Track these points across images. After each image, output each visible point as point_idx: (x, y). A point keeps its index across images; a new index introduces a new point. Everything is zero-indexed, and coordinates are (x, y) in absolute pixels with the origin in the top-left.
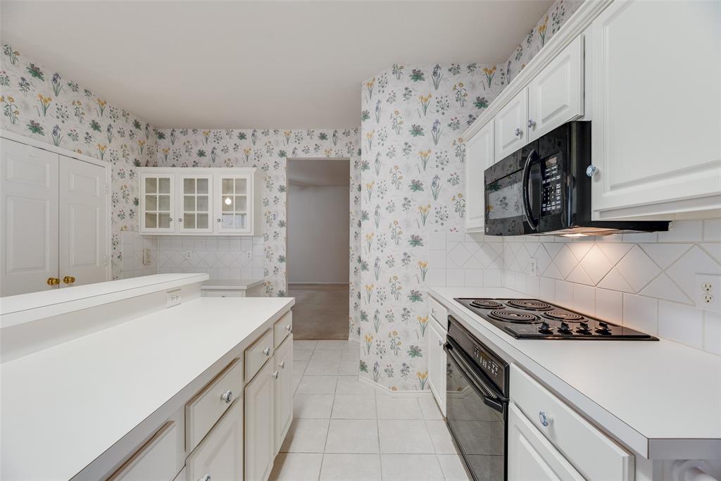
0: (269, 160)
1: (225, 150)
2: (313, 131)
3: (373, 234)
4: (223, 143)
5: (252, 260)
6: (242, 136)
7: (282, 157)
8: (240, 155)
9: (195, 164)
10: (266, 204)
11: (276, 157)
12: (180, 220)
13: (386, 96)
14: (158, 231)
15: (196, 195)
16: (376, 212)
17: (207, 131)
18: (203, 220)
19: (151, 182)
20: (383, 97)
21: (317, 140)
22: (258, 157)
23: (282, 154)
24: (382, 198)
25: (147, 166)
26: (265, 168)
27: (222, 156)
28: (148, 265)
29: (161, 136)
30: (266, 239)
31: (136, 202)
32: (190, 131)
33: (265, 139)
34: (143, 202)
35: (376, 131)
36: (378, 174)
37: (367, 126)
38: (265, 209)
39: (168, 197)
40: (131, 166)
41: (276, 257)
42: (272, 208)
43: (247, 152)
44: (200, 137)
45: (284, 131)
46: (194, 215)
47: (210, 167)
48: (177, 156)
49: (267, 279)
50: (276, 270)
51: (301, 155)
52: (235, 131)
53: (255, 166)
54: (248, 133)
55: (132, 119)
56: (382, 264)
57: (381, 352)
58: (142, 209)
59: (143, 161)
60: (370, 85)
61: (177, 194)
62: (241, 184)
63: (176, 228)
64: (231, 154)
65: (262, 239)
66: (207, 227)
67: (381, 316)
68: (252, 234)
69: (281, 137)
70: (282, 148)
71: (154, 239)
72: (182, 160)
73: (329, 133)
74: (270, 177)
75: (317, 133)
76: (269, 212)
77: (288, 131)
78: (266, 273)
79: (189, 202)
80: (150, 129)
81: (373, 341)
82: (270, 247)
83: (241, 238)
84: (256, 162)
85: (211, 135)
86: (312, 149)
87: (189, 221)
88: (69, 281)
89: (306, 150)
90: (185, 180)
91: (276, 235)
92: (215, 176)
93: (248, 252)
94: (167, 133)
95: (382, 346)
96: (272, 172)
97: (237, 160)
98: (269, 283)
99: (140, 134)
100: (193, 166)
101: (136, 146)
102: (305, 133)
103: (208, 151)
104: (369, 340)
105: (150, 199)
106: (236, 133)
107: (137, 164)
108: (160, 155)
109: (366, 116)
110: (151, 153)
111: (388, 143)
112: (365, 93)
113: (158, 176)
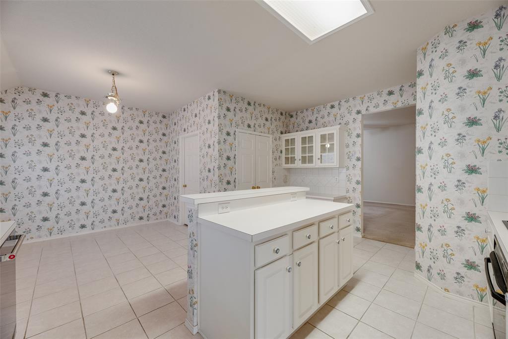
0: (349, 118)
1: (323, 117)
2: (382, 91)
3: (427, 165)
4: (321, 113)
5: (339, 182)
6: (332, 107)
7: (358, 114)
8: (332, 118)
9: (307, 129)
10: (348, 146)
11: (354, 115)
12: (300, 160)
13: (439, 54)
14: (290, 166)
15: (307, 145)
16: (430, 148)
17: (313, 108)
18: (311, 160)
19: (287, 141)
20: (436, 56)
21: (385, 96)
22: (342, 117)
23: (359, 112)
24: (435, 136)
25: (285, 133)
26: (347, 124)
27: (321, 121)
28: (285, 183)
29: (292, 116)
30: (348, 169)
31: (281, 152)
32: (305, 110)
33: (347, 105)
34: (284, 152)
35: (429, 84)
36: (431, 117)
37: (420, 82)
38: (346, 150)
39: (294, 148)
40: (279, 135)
41: (354, 180)
42: (351, 149)
43: (335, 116)
44: (310, 112)
45: (360, 96)
46: (306, 157)
47: (314, 129)
48: (299, 125)
49: (348, 195)
50: (354, 190)
51: (373, 110)
52: (328, 104)
53: (340, 124)
54: (336, 104)
55: (279, 112)
56: (435, 188)
57: (435, 258)
58: (283, 156)
59: (284, 132)
60: (424, 49)
61: (298, 146)
62: (331, 136)
63: (298, 164)
64: (326, 119)
65: (345, 169)
66: (313, 163)
67: (434, 230)
68: (338, 166)
69: (358, 101)
70: (358, 108)
71: (289, 170)
72: (301, 127)
73: (396, 89)
74: (350, 129)
75: (386, 91)
76: (350, 152)
77: (362, 96)
78: (348, 191)
79: (304, 150)
80: (287, 114)
81: (427, 249)
82: (349, 175)
83: (332, 168)
84: (341, 121)
85: (315, 110)
86: (381, 105)
87: (304, 160)
88: (258, 188)
89: (377, 106)
90: (302, 138)
91: (354, 166)
92: (316, 134)
93: (336, 177)
94: (294, 114)
95: (435, 254)
96: (351, 126)
97: (329, 122)
98: (349, 197)
99: (283, 118)
100: (306, 130)
101: (281, 124)
102: (375, 93)
103: (313, 119)
104: (424, 247)
105: (287, 150)
106: (329, 105)
107: (282, 133)
108: (291, 126)
109: (420, 74)
110: (287, 126)
111: (440, 91)
112: (420, 57)
113: (290, 138)
